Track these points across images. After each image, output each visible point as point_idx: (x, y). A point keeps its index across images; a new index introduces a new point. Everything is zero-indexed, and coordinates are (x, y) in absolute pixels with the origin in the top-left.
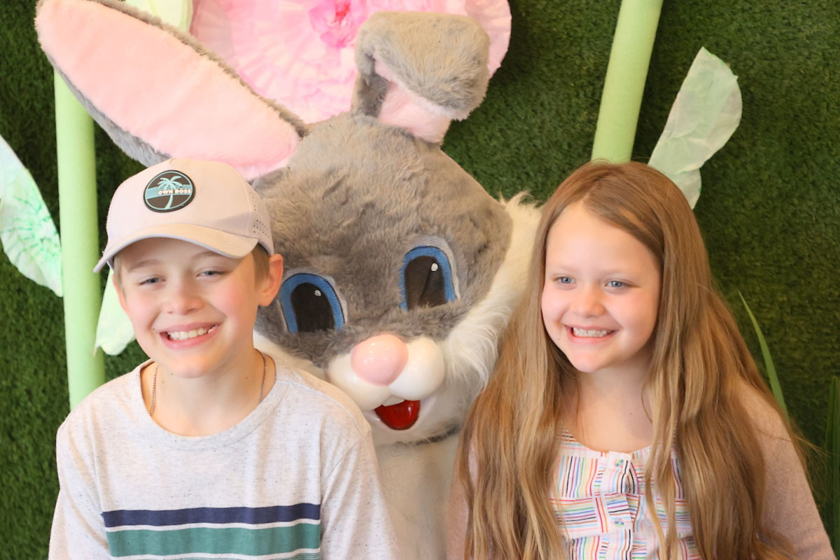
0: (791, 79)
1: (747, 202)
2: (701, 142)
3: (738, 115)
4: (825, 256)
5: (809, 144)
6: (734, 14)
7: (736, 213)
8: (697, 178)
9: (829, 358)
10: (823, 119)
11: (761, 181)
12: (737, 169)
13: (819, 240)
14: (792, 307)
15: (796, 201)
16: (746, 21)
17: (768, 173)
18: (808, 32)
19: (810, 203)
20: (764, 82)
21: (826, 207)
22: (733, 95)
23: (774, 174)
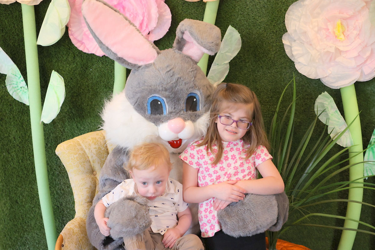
0: (255, 35)
2: (229, 54)
3: (241, 46)
4: (265, 89)
5: (260, 55)
6: (238, 15)
8: (228, 65)
10: (264, 47)
12: (239, 63)
15: (256, 72)
16: (242, 17)
17: (248, 64)
18: (260, 21)
19: (261, 73)
21: (265, 74)
22: (239, 40)
23: (250, 64)
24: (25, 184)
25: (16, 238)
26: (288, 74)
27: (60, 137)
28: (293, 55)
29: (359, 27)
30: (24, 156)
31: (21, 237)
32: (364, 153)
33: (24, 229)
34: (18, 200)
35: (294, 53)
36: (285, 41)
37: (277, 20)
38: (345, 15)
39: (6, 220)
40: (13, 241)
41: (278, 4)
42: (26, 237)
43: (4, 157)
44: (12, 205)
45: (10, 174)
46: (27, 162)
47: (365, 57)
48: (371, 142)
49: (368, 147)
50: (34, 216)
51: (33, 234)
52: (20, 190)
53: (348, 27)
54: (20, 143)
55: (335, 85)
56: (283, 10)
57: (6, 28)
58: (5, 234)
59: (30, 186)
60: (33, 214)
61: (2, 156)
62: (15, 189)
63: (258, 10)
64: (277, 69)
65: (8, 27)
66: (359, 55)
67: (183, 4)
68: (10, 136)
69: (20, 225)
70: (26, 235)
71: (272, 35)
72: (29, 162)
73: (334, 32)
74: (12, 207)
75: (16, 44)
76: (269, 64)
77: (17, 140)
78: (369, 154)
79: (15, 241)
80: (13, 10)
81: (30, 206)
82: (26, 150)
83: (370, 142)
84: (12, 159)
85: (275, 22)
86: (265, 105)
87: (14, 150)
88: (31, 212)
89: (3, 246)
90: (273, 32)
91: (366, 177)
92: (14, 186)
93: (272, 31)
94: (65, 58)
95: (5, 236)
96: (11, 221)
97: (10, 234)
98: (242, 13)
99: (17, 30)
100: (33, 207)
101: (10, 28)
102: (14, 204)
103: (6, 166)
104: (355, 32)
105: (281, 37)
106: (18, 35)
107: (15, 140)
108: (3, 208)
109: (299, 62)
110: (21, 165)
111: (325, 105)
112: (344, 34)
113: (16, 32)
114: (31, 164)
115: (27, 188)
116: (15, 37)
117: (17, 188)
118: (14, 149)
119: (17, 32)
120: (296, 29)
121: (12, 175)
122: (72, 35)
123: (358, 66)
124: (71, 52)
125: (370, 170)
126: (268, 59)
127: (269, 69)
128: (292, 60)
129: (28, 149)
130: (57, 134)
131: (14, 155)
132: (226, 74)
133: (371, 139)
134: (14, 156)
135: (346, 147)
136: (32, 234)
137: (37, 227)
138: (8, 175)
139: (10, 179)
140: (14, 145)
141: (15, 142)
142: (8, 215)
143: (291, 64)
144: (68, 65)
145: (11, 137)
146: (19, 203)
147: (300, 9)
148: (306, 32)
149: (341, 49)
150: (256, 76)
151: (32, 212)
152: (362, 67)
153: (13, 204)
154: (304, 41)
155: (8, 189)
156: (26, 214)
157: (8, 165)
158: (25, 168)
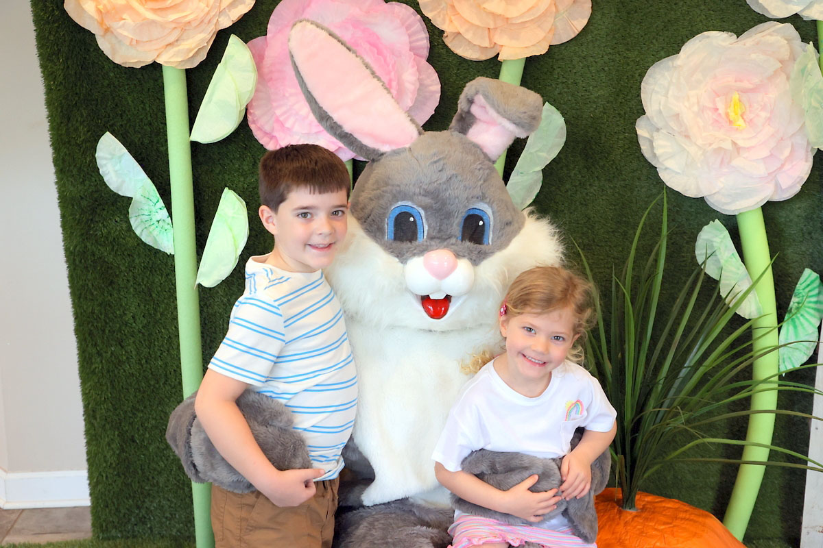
0: (587, 120)
1: (562, 189)
2: (544, 154)
3: (564, 139)
4: (601, 217)
5: (596, 155)
6: (557, 84)
7: (557, 194)
8: (541, 175)
9: (602, 272)
10: (602, 142)
11: (570, 177)
12: (558, 170)
13: (599, 208)
14: (584, 246)
15: (588, 187)
16: (563, 88)
17: (574, 172)
18: (596, 95)
19: (595, 188)
20: (572, 122)
21: (603, 190)
22: (562, 128)
23: (577, 172)
24: (151, 406)
25: (128, 510)
26: (643, 190)
27: (220, 314)
28: (655, 155)
29: (771, 106)
30: (151, 352)
31: (138, 508)
32: (779, 329)
33: (145, 492)
34: (136, 436)
35: (658, 152)
36: (642, 129)
37: (626, 93)
38: (746, 85)
39: (109, 476)
40: (121, 515)
41: (628, 65)
42: (147, 508)
43: (112, 353)
44: (125, 446)
45: (122, 387)
46: (156, 364)
47: (783, 157)
48: (791, 309)
49: (786, 318)
50: (165, 466)
51: (162, 500)
52: (141, 418)
53: (750, 106)
54: (143, 327)
55: (728, 209)
56: (637, 75)
57: (129, 111)
58: (107, 502)
59: (160, 408)
60: (163, 462)
61: (110, 353)
62: (131, 415)
63: (594, 75)
64: (625, 180)
65: (133, 109)
66: (772, 155)
67: (460, 64)
68: (125, 314)
69: (137, 485)
70: (147, 504)
71: (618, 119)
72: (160, 363)
73: (727, 115)
74: (122, 450)
75: (146, 141)
76: (611, 172)
77: (138, 321)
78: (788, 329)
79: (126, 516)
80: (144, 78)
81: (158, 448)
82: (154, 340)
83: (789, 309)
84: (127, 358)
85: (621, 96)
86: (602, 246)
87: (131, 341)
88: (159, 458)
89: (102, 526)
90: (619, 114)
91: (783, 372)
92: (129, 409)
93: (617, 112)
94: (237, 166)
95: (107, 507)
96: (119, 476)
97: (116, 503)
98: (564, 80)
99: (149, 115)
100: (163, 450)
101: (135, 112)
102: (128, 444)
103: (116, 372)
104: (764, 114)
105: (634, 123)
106: (150, 124)
107: (134, 322)
108: (106, 452)
109: (666, 169)
110: (145, 369)
111: (715, 244)
112: (743, 118)
113: (147, 118)
114: (163, 366)
115: (153, 412)
116: (145, 127)
117: (134, 414)
118: (133, 339)
119: (149, 119)
120: (661, 108)
121: (126, 389)
122: (254, 122)
123: (770, 174)
124: (249, 154)
125: (790, 358)
126: (610, 163)
127: (611, 182)
128: (653, 164)
129: (160, 338)
130: (216, 307)
131: (132, 349)
132: (537, 191)
133: (791, 303)
134: (131, 352)
135: (750, 320)
136: (160, 502)
137: (170, 487)
138: (118, 389)
139: (123, 396)
140: (133, 331)
141: (134, 324)
142: (114, 465)
143: (652, 171)
144: (242, 179)
145: (129, 317)
146: (138, 441)
147: (666, 74)
148: (678, 114)
149: (741, 143)
150: (587, 194)
151: (161, 458)
152: (775, 176)
153: (126, 444)
154: (674, 130)
155: (118, 415)
156: (149, 463)
157: (120, 370)
158: (152, 373)
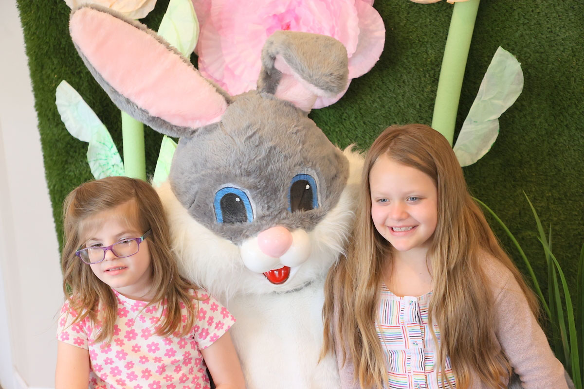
0: (553, 64)
1: (526, 138)
2: (499, 102)
3: (522, 86)
4: (574, 169)
5: (564, 102)
6: (518, 26)
7: (520, 144)
8: (497, 124)
9: (576, 229)
10: (572, 87)
11: (535, 125)
12: (521, 118)
13: (570, 160)
14: (554, 199)
15: (556, 137)
16: (525, 30)
17: (539, 120)
18: (563, 36)
19: (565, 138)
20: (536, 66)
21: (574, 140)
22: (518, 74)
23: (543, 121)
63: (561, 14)
98: (526, 21)
132: (493, 140)
150: (555, 144)
